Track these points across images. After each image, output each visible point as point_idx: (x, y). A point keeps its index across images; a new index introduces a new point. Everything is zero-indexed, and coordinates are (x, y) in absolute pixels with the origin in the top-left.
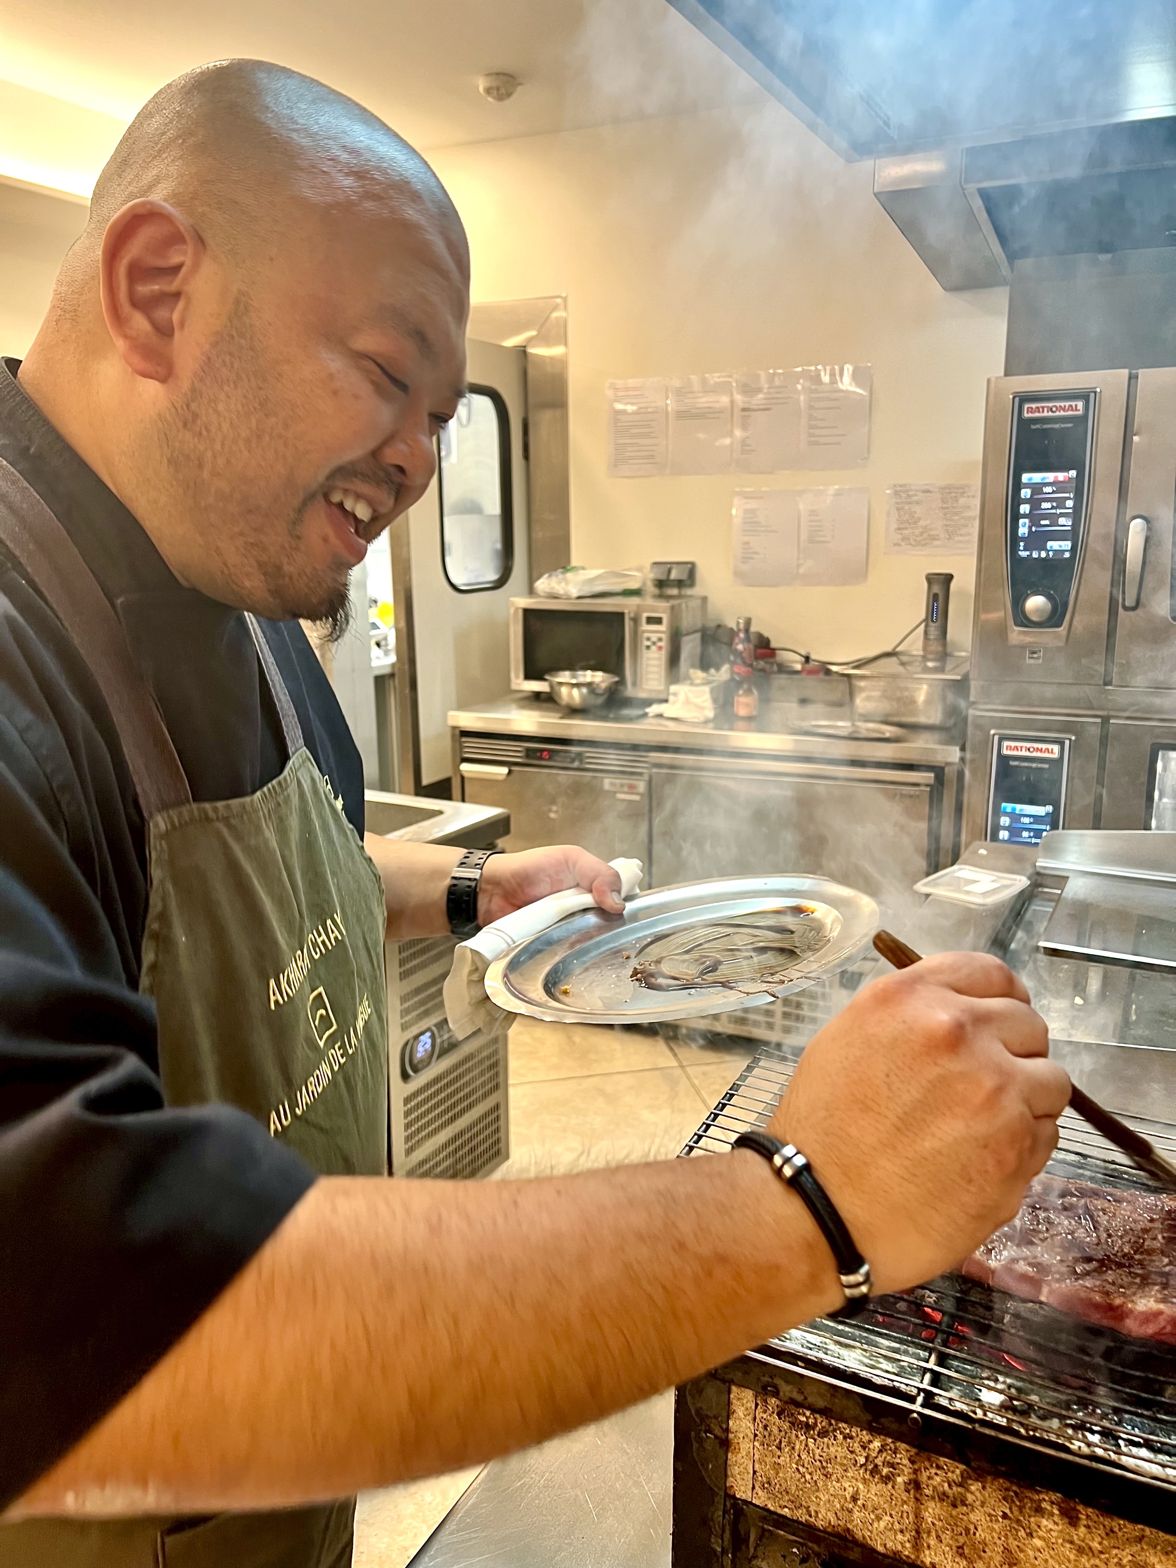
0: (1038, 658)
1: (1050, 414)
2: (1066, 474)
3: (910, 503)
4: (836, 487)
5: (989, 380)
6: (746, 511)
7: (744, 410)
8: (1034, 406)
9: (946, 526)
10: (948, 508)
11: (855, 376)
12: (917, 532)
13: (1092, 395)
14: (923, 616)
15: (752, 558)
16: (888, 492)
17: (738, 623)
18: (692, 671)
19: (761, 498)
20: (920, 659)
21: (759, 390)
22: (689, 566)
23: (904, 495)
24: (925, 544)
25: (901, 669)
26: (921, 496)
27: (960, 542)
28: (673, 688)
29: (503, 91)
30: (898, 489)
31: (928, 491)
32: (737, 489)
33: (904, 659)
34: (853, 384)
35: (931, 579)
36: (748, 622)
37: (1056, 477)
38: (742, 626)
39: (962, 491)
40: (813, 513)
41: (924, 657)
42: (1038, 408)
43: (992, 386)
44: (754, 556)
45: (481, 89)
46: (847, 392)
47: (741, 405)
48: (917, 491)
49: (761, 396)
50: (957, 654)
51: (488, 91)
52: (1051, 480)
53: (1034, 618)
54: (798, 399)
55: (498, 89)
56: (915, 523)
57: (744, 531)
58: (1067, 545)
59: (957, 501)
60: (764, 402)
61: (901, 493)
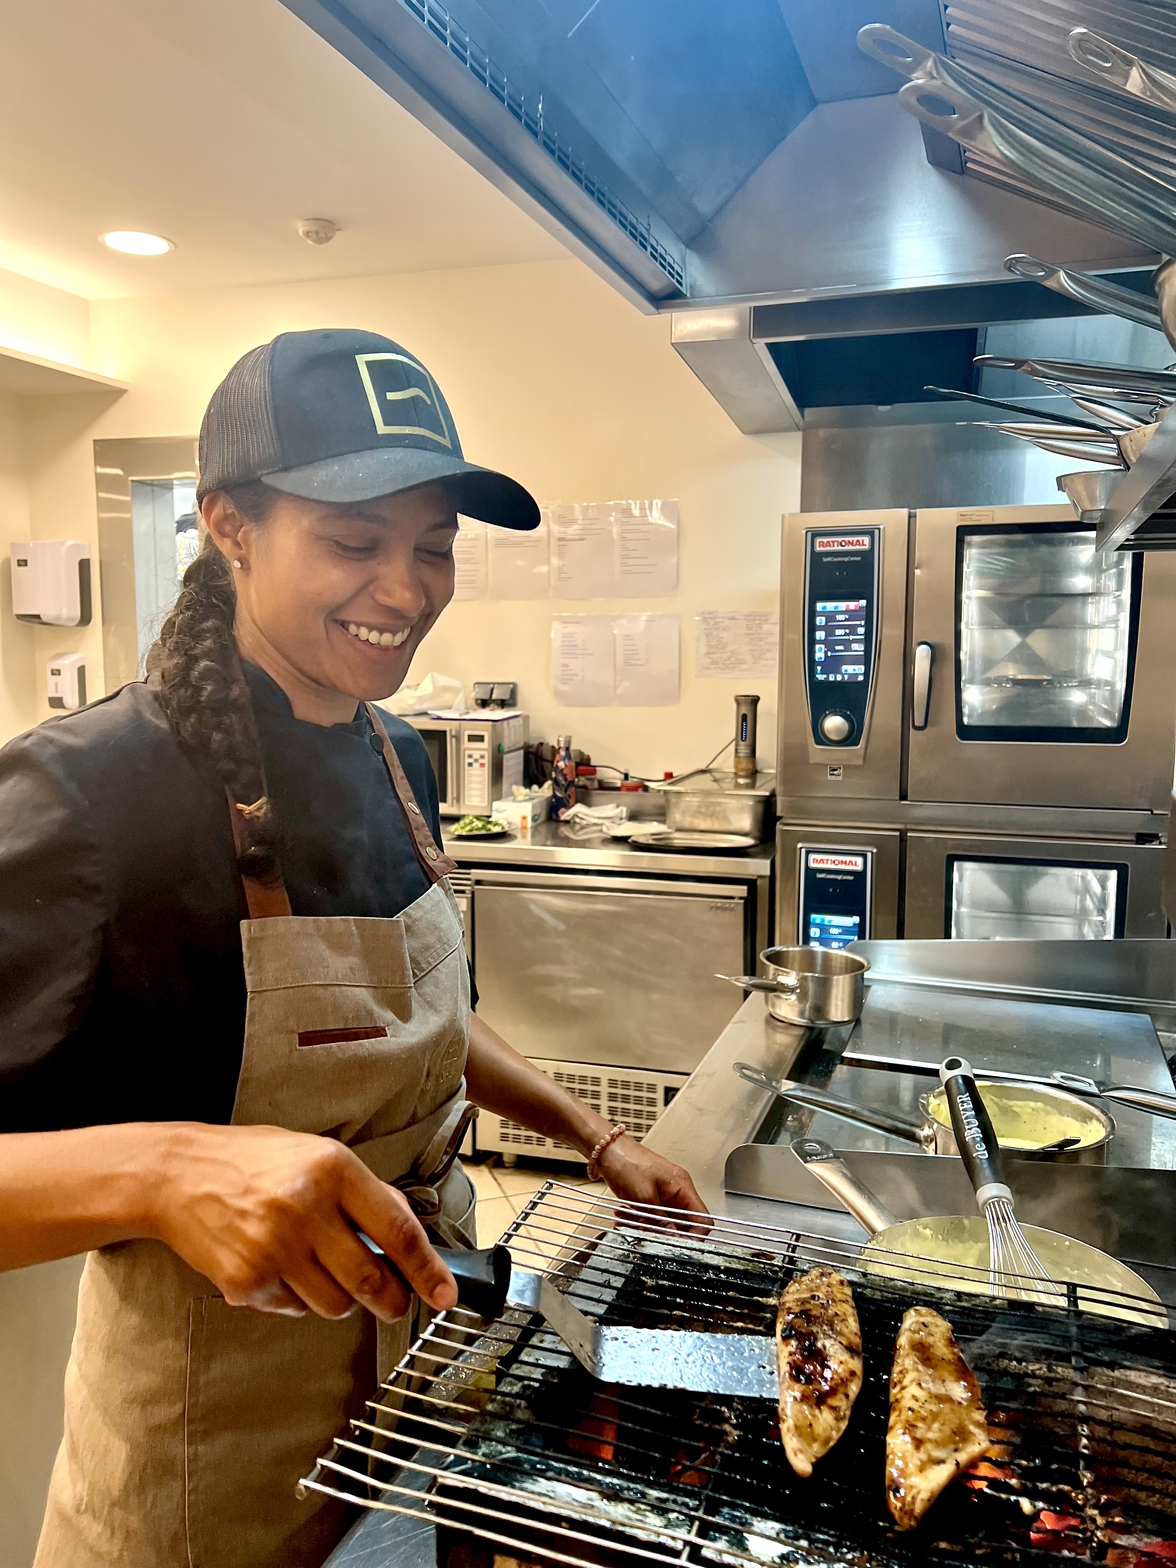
0: (839, 775)
1: (840, 548)
2: (857, 603)
3: (718, 629)
4: (649, 613)
5: (783, 516)
6: (564, 635)
7: (560, 539)
8: (825, 540)
9: (752, 650)
10: (753, 634)
11: (664, 510)
12: (725, 656)
13: (877, 531)
14: (733, 736)
15: (572, 679)
16: (697, 618)
17: (559, 741)
18: (514, 787)
19: (579, 623)
20: (733, 776)
21: (574, 521)
22: (511, 686)
23: (712, 622)
24: (734, 668)
25: (715, 786)
26: (727, 623)
27: (765, 665)
28: (496, 805)
29: (322, 235)
30: (707, 616)
31: (733, 618)
32: (556, 614)
33: (718, 776)
34: (662, 517)
35: (739, 700)
36: (568, 741)
37: (848, 606)
38: (562, 745)
39: (764, 618)
40: (627, 637)
41: (735, 774)
42: (828, 542)
43: (787, 520)
44: (574, 678)
45: (301, 232)
46: (656, 524)
47: (558, 535)
48: (724, 618)
49: (576, 527)
50: (766, 771)
51: (307, 234)
52: (844, 609)
53: (833, 737)
54: (611, 532)
55: (317, 233)
56: (723, 648)
57: (563, 653)
58: (861, 669)
59: (761, 628)
60: (578, 532)
61: (710, 620)
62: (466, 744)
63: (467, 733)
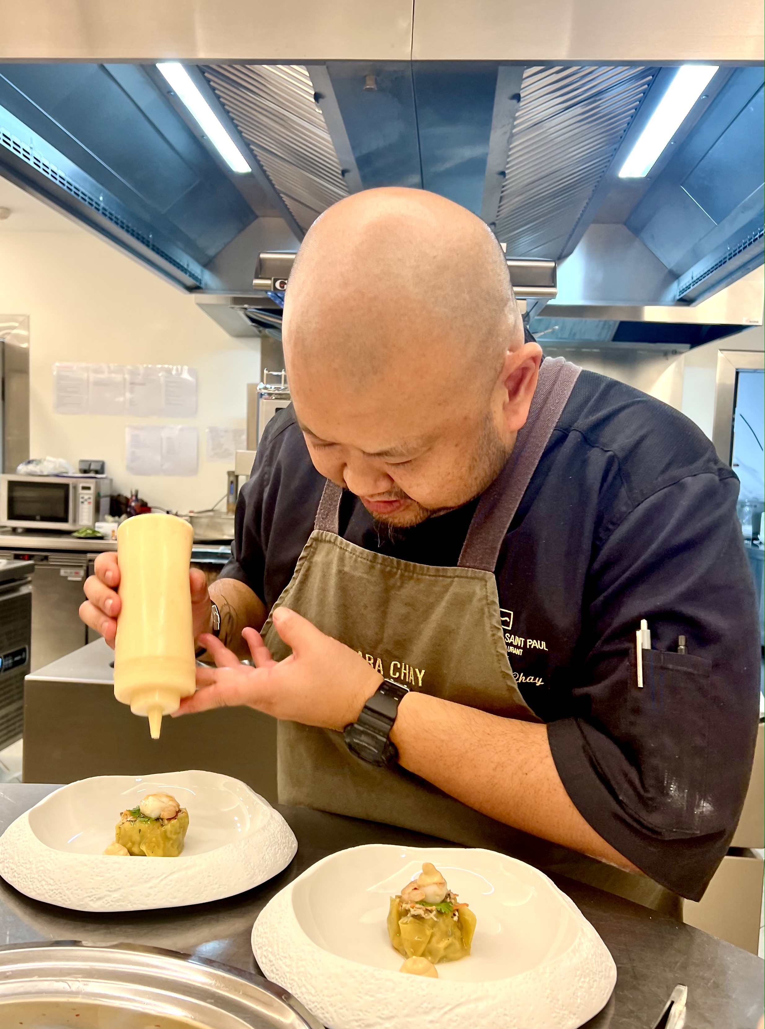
3: (218, 436)
4: (181, 426)
5: (247, 385)
6: (133, 436)
7: (131, 383)
10: (236, 440)
11: (189, 371)
12: (222, 451)
14: (226, 492)
15: (136, 460)
16: (207, 430)
17: (131, 494)
18: (106, 516)
19: (141, 429)
21: (139, 374)
22: (101, 463)
23: (215, 433)
24: (226, 457)
26: (223, 433)
29: (3, 215)
30: (212, 429)
31: (226, 431)
32: (128, 424)
33: (218, 513)
34: (188, 376)
35: (229, 474)
38: (133, 496)
39: (242, 432)
40: (169, 438)
41: (227, 512)
43: (249, 387)
46: (186, 380)
47: (129, 381)
48: (221, 431)
49: (140, 377)
54: (160, 381)
56: (221, 446)
57: (132, 446)
59: (241, 437)
60: (141, 380)
62: (80, 491)
63: (81, 485)
